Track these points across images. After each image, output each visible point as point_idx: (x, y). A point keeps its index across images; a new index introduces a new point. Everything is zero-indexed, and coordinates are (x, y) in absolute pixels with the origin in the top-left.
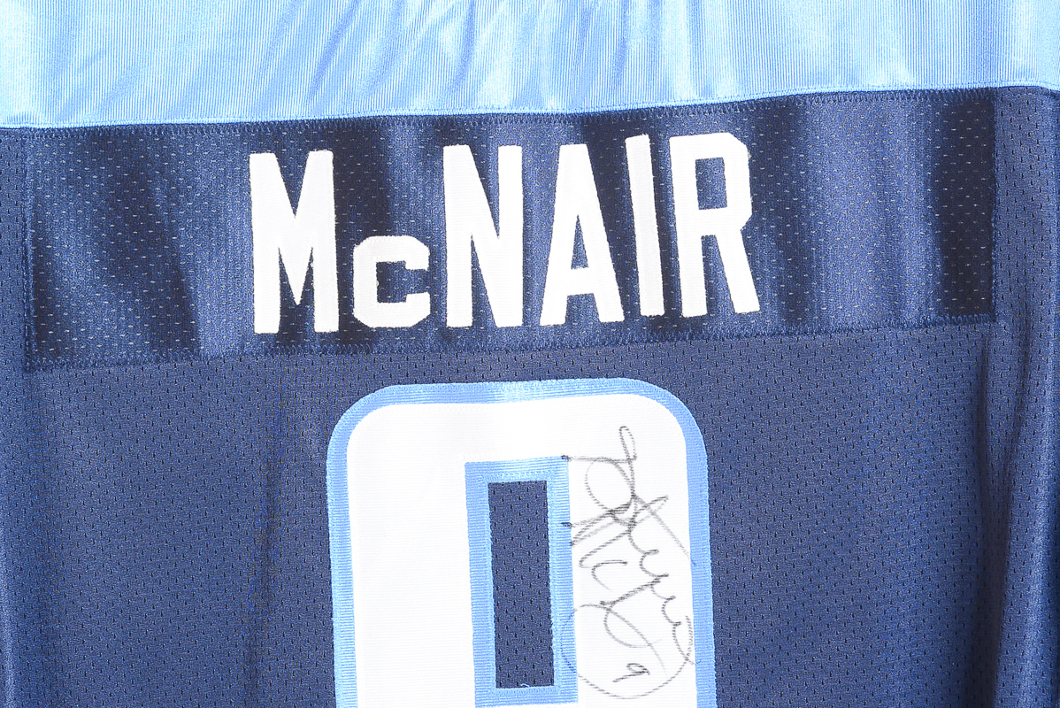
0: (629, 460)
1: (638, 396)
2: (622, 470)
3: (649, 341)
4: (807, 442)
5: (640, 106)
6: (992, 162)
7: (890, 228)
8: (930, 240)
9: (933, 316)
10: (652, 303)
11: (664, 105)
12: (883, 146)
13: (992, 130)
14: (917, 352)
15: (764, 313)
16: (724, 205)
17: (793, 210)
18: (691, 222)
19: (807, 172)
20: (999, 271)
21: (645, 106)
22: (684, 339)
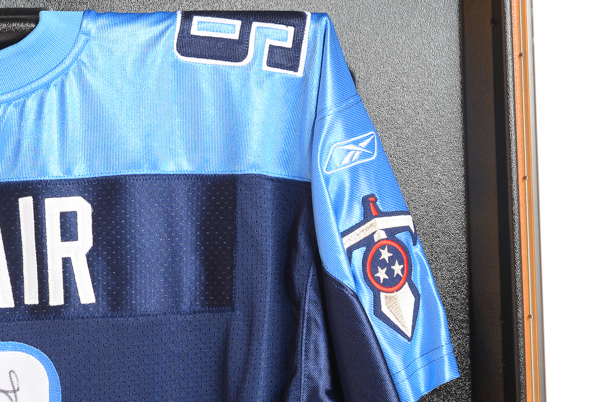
0: (14, 391)
1: (21, 353)
2: (9, 397)
3: (29, 319)
4: (122, 382)
5: (28, 179)
6: (234, 218)
7: (174, 255)
8: (198, 262)
9: (199, 307)
10: (31, 297)
11: (42, 179)
12: (172, 207)
13: (235, 200)
14: (189, 329)
15: (98, 304)
16: (76, 239)
17: (117, 244)
18: (56, 249)
19: (126, 221)
20: (237, 282)
21: (31, 179)
22: (50, 319)
